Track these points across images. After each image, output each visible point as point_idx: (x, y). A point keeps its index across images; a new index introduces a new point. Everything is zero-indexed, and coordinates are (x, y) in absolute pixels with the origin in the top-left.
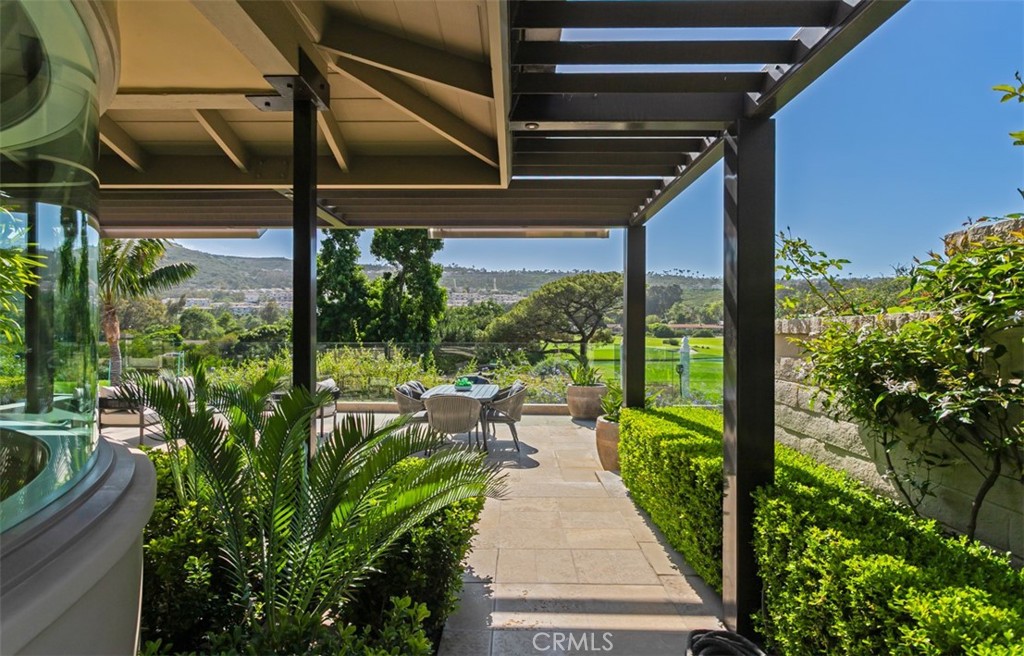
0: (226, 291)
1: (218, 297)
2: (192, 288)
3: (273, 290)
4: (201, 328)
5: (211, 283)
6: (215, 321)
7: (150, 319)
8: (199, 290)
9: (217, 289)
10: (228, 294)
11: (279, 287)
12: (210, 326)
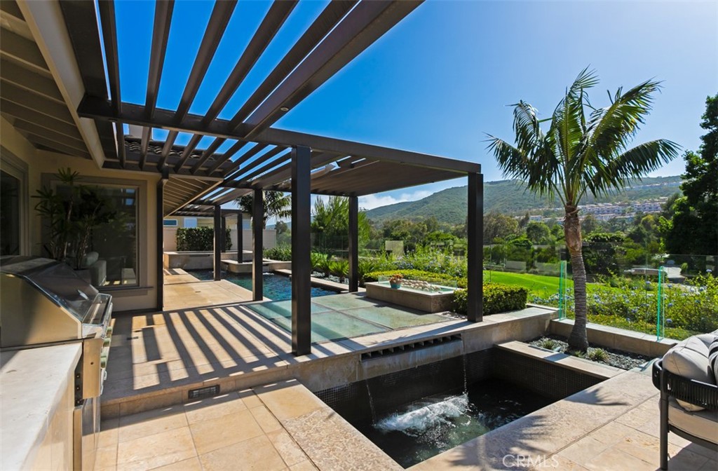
0: (552, 209)
1: (546, 214)
2: (530, 209)
3: (587, 206)
4: (540, 236)
5: (541, 204)
6: (550, 231)
7: (508, 231)
8: (534, 210)
9: (546, 208)
10: (553, 211)
11: (592, 204)
12: (547, 234)
